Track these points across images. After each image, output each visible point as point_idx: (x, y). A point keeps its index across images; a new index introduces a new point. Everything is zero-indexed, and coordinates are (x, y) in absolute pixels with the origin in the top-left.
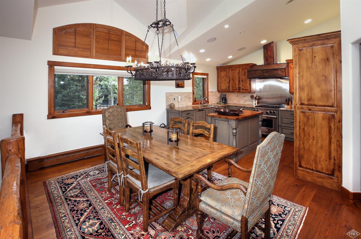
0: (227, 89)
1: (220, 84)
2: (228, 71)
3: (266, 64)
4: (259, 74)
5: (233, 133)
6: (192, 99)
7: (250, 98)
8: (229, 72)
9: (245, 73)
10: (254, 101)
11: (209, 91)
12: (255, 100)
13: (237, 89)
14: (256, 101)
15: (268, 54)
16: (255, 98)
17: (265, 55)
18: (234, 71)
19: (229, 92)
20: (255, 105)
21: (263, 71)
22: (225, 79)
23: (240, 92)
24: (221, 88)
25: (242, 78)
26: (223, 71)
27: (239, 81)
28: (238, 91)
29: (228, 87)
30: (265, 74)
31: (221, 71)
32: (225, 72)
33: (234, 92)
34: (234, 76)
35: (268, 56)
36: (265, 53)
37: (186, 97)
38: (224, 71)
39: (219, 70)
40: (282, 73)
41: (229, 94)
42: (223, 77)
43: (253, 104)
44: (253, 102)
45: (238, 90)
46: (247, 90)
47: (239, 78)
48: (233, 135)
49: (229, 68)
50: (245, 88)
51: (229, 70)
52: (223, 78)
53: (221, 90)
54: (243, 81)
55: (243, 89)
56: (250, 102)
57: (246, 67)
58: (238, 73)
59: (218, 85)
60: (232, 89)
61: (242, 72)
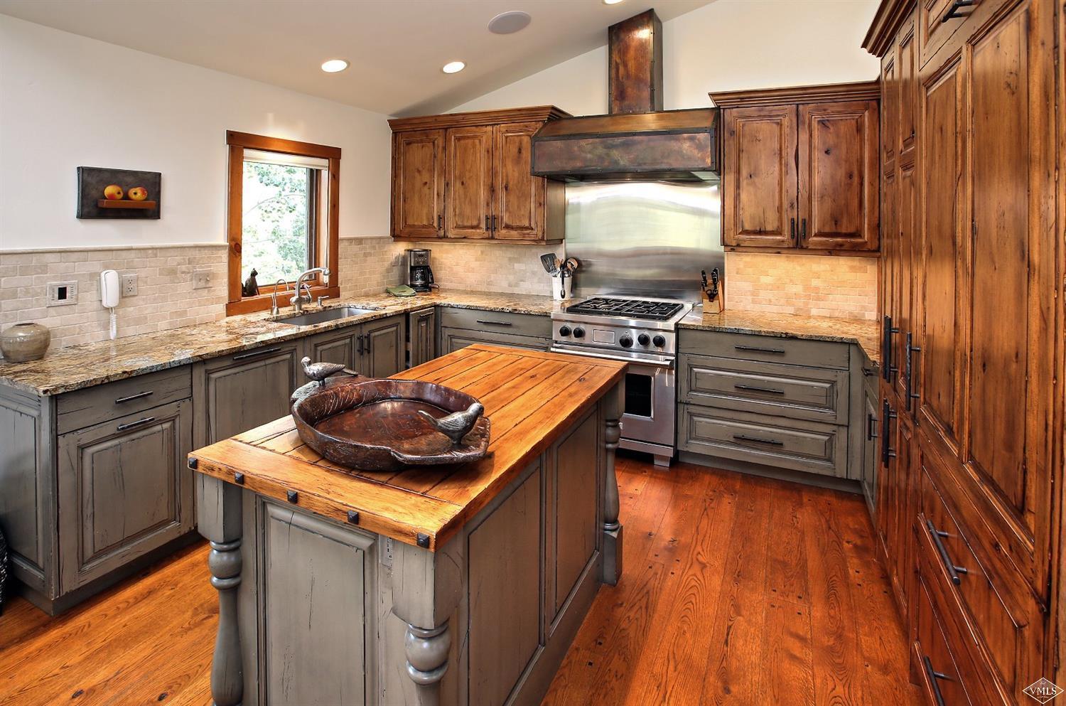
0: (435, 225)
1: (405, 201)
2: (440, 142)
3: (616, 111)
4: (589, 156)
6: (226, 280)
7: (538, 266)
8: (444, 148)
9: (520, 151)
10: (559, 279)
11: (341, 235)
12: (563, 277)
13: (483, 225)
14: (568, 280)
15: (625, 66)
16: (563, 266)
17: (614, 72)
18: (470, 141)
19: (444, 238)
20: (563, 297)
21: (610, 141)
22: (426, 177)
23: (492, 238)
24: (405, 220)
25: (507, 176)
26: (418, 142)
27: (492, 190)
28: (486, 235)
29: (439, 218)
30: (615, 154)
31: (409, 144)
32: (428, 150)
33: (465, 238)
34: (468, 167)
35: (628, 76)
36: (614, 63)
37: (172, 272)
38: (421, 141)
39: (402, 140)
40: (696, 152)
41: (446, 246)
42: (419, 171)
43: (552, 292)
44: (550, 283)
45: (487, 229)
46: (527, 228)
47: (492, 173)
49: (446, 129)
50: (520, 221)
51: (446, 140)
52: (417, 174)
53: (407, 230)
54: (510, 186)
55: (508, 227)
56: (539, 282)
57: (527, 127)
58: (488, 151)
59: (393, 205)
60: (458, 227)
61: (508, 145)
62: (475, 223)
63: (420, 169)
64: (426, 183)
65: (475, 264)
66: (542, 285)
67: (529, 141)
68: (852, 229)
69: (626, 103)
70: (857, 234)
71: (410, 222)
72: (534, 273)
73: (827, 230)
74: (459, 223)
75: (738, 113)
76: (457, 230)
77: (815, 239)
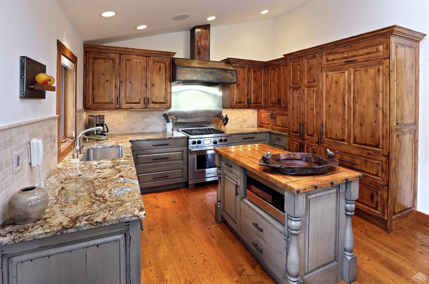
0: (114, 102)
1: (93, 89)
2: (117, 60)
3: (197, 58)
5: (347, 210)
8: (120, 64)
9: (160, 69)
10: (171, 124)
11: (77, 109)
12: (173, 123)
13: (142, 102)
17: (196, 44)
18: (134, 62)
19: (120, 108)
22: (108, 77)
23: (146, 108)
24: (93, 99)
25: (153, 80)
26: (102, 58)
27: (146, 86)
28: (143, 107)
29: (116, 98)
31: (96, 58)
32: (109, 64)
33: (132, 108)
34: (133, 74)
35: (201, 46)
38: (104, 58)
39: (91, 56)
40: (232, 77)
42: (103, 74)
45: (144, 104)
46: (162, 103)
47: (146, 78)
48: (347, 215)
49: (120, 55)
50: (160, 100)
51: (120, 60)
52: (101, 76)
53: (95, 105)
54: (155, 85)
55: (154, 103)
56: (156, 126)
57: (163, 59)
58: (144, 68)
59: (85, 92)
60: (127, 103)
61: (154, 66)
62: (137, 101)
63: (104, 73)
64: (108, 81)
65: (123, 121)
66: (158, 127)
67: (164, 65)
68: (260, 102)
69: (201, 56)
70: (260, 103)
71: (96, 101)
72: (154, 123)
73: (255, 102)
74: (128, 101)
75: (235, 65)
76: (127, 105)
77: (252, 104)
